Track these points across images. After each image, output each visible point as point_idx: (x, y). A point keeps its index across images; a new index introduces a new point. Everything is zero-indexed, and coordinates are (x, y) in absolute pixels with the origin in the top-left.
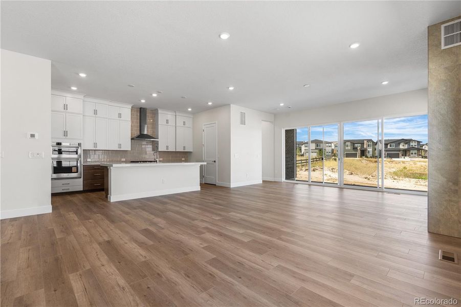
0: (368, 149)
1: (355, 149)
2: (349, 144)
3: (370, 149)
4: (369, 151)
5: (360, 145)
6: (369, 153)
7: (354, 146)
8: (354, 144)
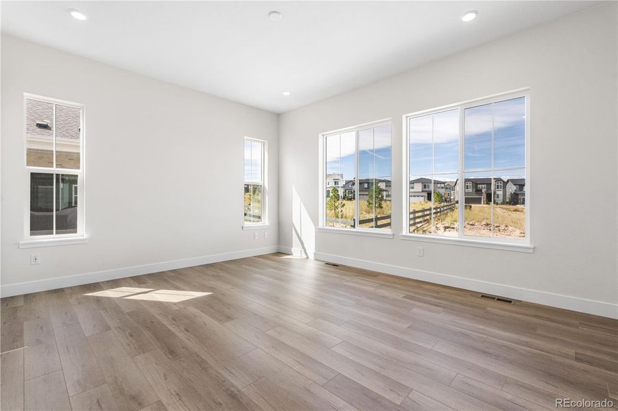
0: (498, 193)
1: (479, 191)
2: (470, 184)
3: (500, 193)
4: (498, 195)
5: (485, 186)
6: (498, 197)
7: (476, 187)
8: (477, 184)
